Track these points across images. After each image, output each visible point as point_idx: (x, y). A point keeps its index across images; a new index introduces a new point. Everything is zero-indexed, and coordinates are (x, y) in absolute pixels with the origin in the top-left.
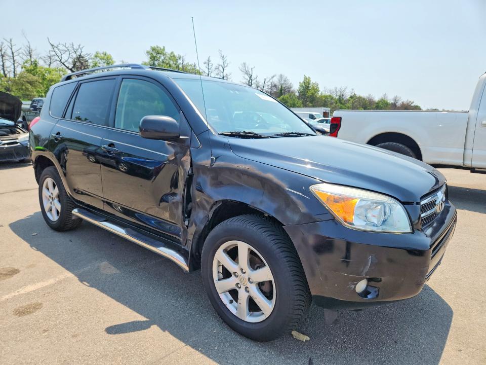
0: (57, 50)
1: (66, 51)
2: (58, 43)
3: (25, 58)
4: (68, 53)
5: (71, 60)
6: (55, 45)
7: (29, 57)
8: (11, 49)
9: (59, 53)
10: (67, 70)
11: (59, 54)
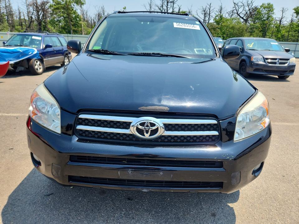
0: (236, 6)
1: (242, 6)
2: (238, 1)
3: (217, 14)
4: (243, 7)
5: (244, 12)
6: (236, 3)
7: (220, 13)
8: (210, 9)
9: (237, 7)
10: (241, 19)
11: (237, 9)
